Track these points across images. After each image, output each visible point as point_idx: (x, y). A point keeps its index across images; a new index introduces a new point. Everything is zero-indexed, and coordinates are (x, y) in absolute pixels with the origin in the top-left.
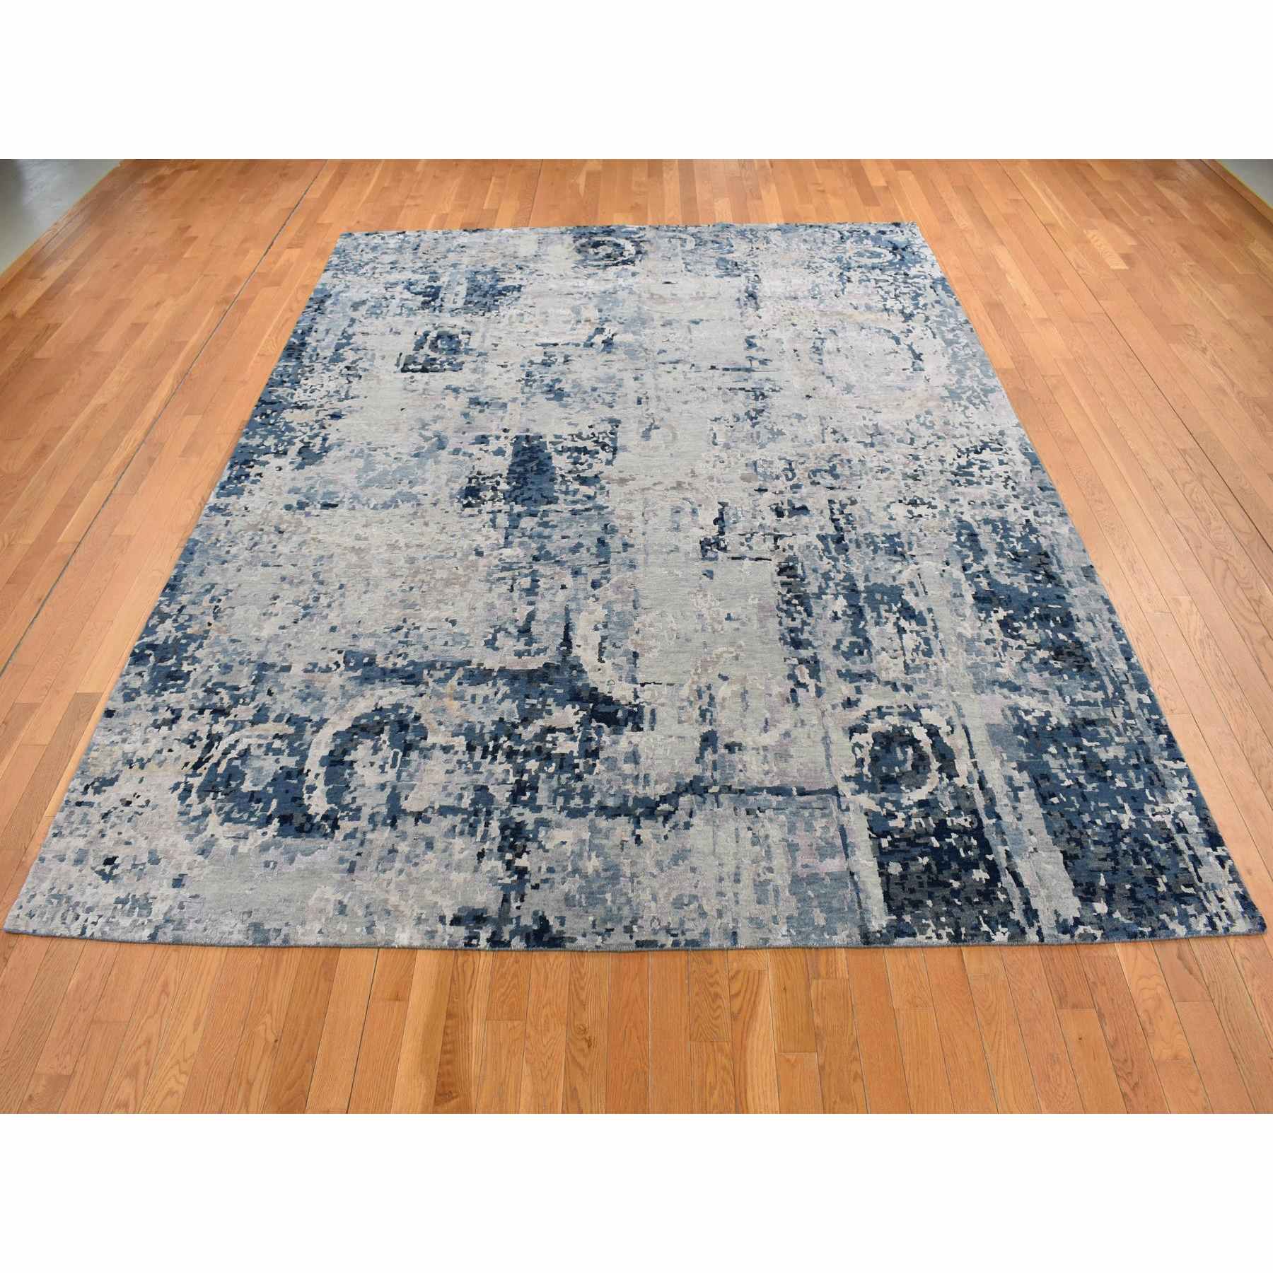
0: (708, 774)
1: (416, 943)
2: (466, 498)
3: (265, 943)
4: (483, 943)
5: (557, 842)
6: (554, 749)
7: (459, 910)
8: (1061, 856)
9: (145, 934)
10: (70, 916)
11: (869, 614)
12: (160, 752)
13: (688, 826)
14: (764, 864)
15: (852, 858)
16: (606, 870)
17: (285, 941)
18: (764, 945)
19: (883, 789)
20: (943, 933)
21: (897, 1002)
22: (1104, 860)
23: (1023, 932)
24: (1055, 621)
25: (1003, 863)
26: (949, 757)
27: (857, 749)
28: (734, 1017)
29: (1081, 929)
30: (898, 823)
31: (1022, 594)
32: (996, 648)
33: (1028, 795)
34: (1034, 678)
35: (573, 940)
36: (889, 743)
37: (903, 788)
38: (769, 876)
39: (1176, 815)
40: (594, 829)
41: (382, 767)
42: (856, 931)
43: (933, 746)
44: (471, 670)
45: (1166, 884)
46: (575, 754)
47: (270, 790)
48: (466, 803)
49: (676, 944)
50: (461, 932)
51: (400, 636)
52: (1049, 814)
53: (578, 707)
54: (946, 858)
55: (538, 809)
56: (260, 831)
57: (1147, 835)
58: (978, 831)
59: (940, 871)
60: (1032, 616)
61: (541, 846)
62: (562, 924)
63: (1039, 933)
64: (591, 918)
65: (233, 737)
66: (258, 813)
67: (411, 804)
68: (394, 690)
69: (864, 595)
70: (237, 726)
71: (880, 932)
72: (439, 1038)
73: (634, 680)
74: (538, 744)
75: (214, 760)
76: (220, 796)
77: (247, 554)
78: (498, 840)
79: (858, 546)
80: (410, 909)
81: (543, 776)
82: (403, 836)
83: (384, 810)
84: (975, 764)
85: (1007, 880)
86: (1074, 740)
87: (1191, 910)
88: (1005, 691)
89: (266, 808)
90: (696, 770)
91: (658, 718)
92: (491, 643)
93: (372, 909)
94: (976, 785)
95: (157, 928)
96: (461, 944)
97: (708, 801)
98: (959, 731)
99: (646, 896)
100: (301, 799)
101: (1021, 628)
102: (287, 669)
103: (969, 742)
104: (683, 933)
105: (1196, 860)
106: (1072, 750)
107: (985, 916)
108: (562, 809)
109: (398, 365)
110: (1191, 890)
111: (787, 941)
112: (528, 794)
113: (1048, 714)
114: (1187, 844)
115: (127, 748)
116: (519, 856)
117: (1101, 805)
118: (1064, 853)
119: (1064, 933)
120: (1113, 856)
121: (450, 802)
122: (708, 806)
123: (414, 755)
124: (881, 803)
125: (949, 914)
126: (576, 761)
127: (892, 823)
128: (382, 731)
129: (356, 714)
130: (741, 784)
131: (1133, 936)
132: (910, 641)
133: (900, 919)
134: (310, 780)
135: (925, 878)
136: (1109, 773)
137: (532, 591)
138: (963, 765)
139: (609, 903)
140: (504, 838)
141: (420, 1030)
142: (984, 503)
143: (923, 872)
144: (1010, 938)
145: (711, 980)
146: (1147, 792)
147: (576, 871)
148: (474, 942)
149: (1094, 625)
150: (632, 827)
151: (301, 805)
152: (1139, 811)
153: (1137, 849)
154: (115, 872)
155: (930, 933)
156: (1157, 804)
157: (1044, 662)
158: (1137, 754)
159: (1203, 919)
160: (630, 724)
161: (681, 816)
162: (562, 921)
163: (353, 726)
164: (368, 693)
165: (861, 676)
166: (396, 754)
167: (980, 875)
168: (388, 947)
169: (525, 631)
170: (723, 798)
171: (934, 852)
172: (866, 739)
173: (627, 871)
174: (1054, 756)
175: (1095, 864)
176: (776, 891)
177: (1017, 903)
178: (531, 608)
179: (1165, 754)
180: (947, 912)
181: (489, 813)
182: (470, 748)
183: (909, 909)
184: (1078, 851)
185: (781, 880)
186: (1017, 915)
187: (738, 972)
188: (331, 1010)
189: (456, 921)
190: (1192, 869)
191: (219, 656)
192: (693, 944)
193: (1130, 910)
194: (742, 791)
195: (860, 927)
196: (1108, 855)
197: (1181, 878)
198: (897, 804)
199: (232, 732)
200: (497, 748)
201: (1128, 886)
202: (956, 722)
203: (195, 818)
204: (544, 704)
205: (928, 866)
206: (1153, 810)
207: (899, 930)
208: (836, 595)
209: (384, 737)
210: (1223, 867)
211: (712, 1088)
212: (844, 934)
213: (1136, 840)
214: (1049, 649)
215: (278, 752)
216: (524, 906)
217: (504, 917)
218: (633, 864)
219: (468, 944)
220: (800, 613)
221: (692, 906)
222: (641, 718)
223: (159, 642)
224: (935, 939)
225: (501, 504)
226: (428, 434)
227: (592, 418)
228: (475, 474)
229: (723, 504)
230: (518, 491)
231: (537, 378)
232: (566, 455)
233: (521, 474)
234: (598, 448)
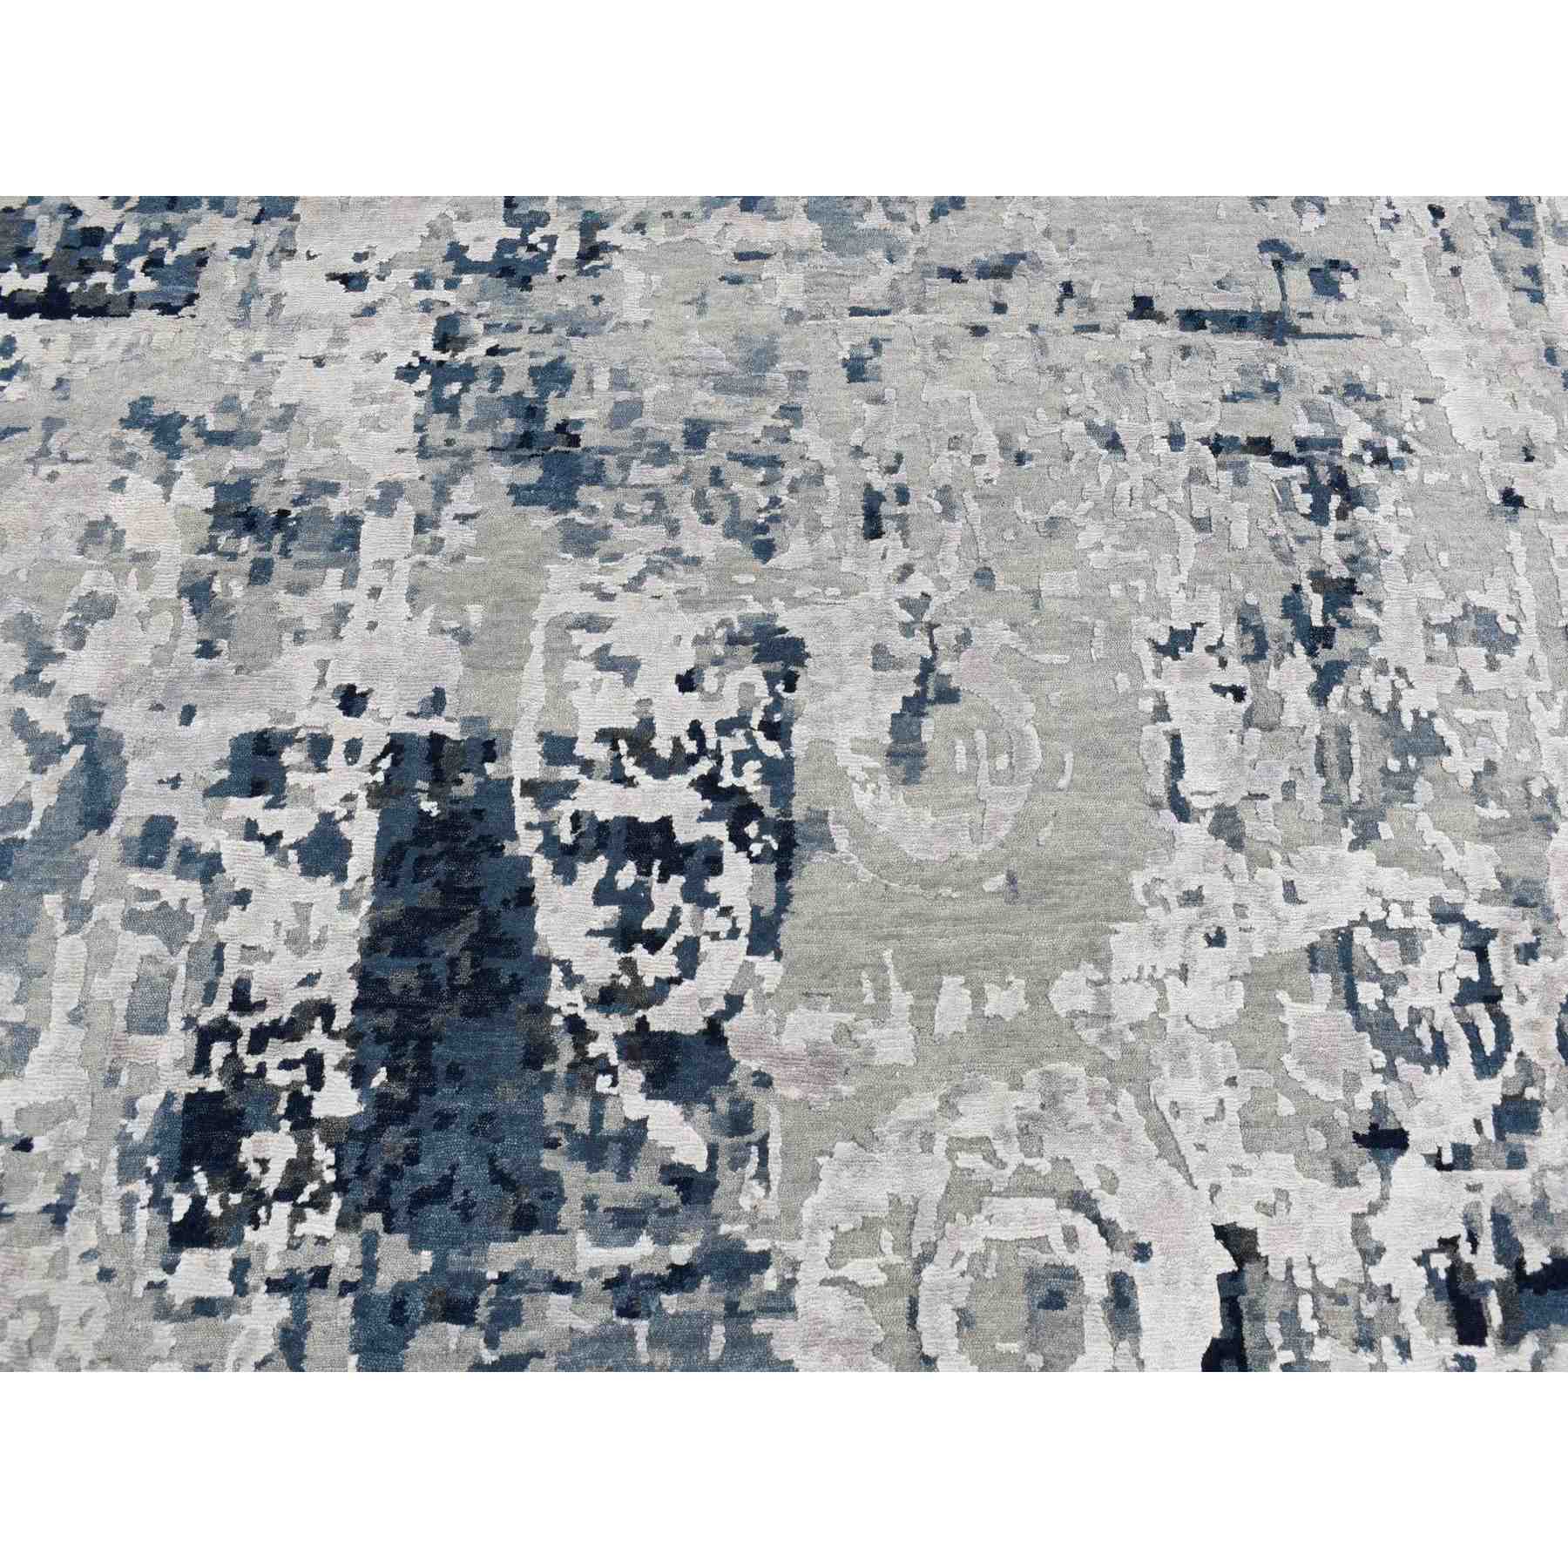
225: (320, 1224)
226: (50, 718)
227: (692, 624)
228: (221, 1007)
229: (1235, 1239)
230: (394, 1139)
231: (475, 353)
232: (592, 872)
233: (409, 1009)
234: (719, 830)
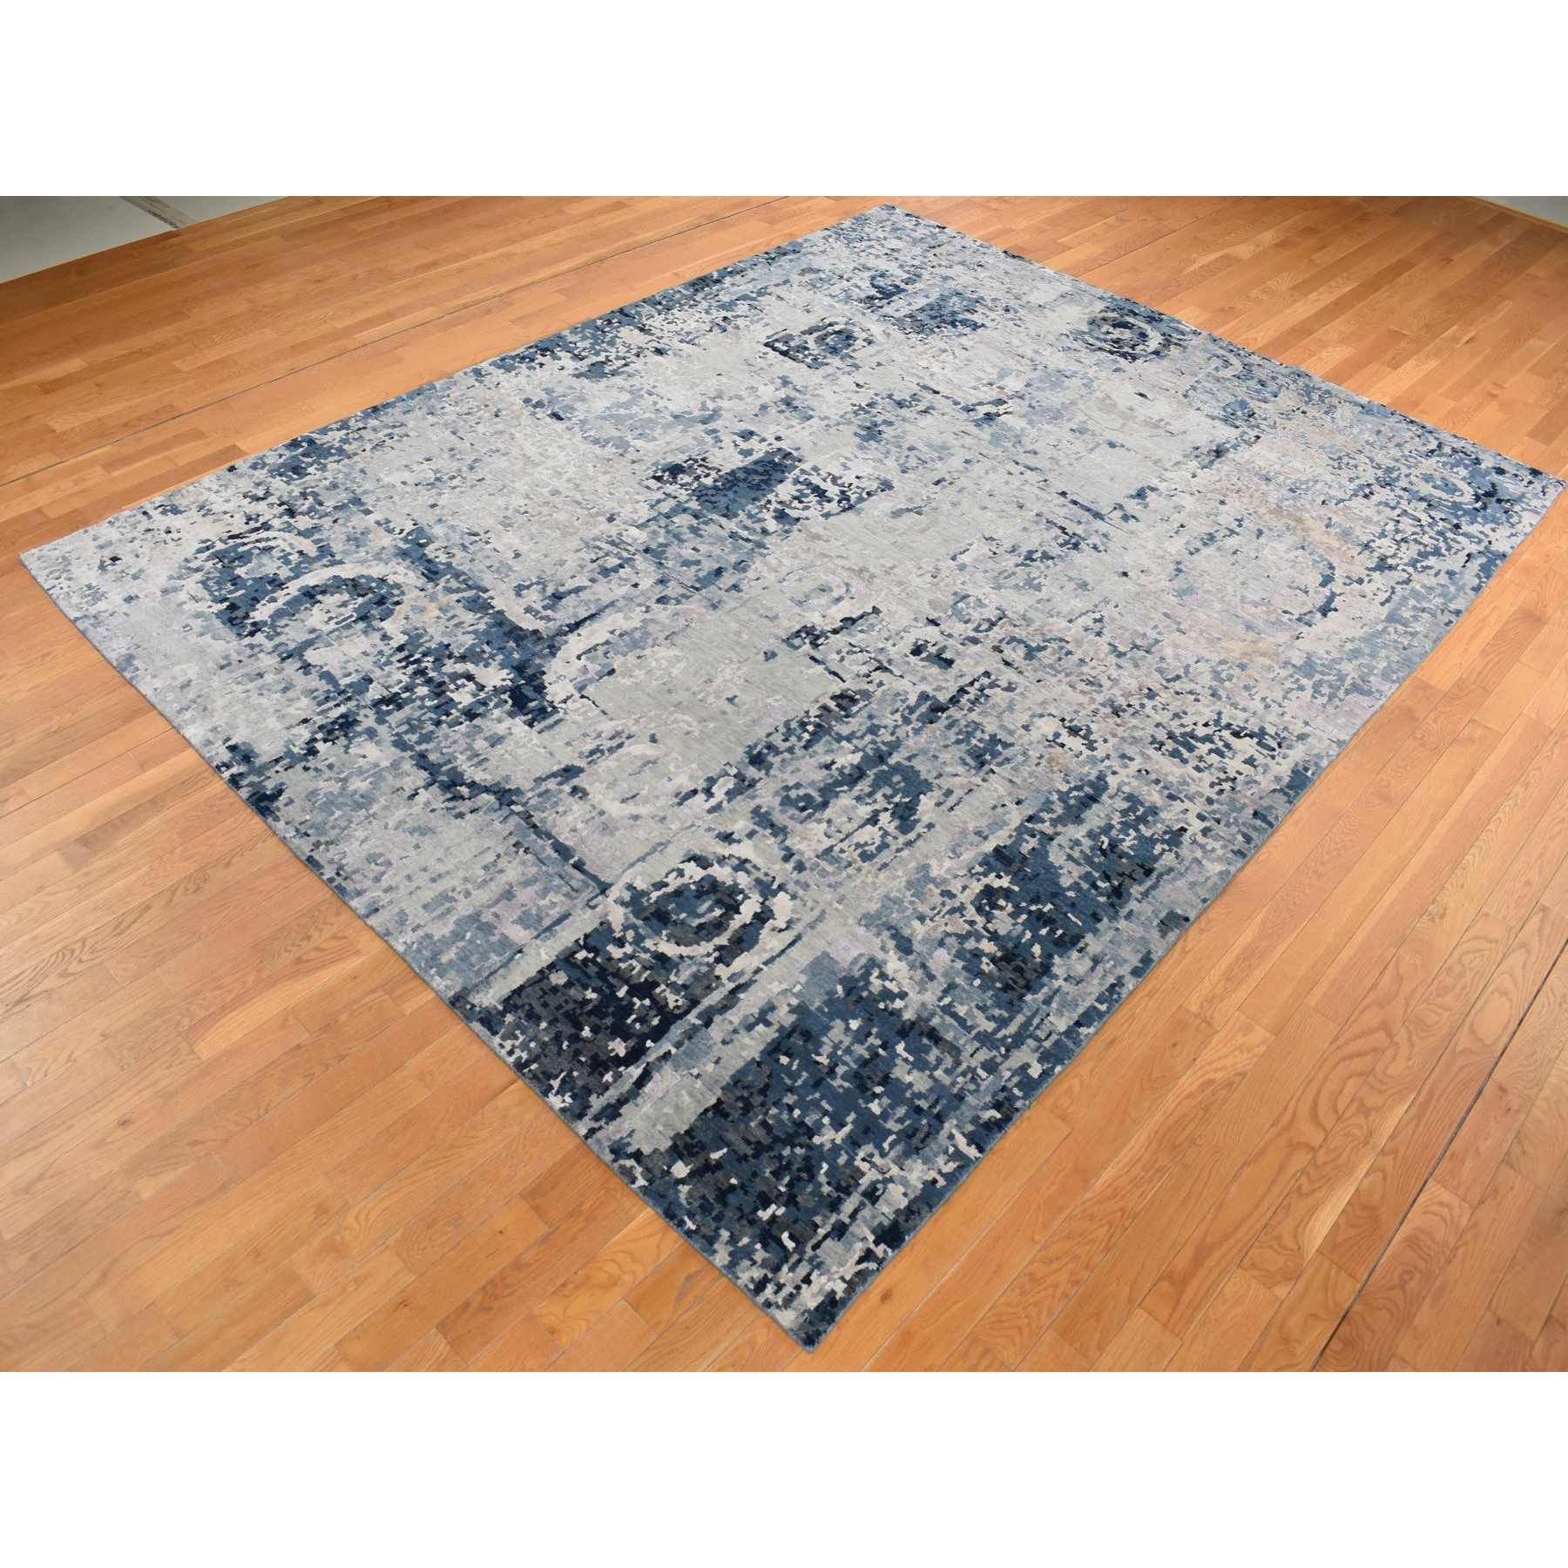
0: (530, 795)
1: (193, 741)
2: (664, 471)
3: (120, 670)
4: (227, 774)
5: (362, 752)
6: (452, 691)
7: (244, 743)
8: (713, 1101)
9: (73, 614)
10: (57, 574)
11: (863, 786)
12: (225, 513)
13: (461, 815)
14: (469, 886)
15: (538, 942)
16: (362, 796)
17: (132, 678)
18: (384, 936)
19: (645, 919)
20: (518, 1053)
21: (413, 1063)
22: (748, 1143)
23: (580, 1116)
24: (1052, 931)
25: (651, 1057)
26: (744, 945)
27: (675, 874)
28: (299, 961)
29: (630, 1163)
30: (616, 952)
31: (1057, 884)
32: (943, 904)
33: (765, 1034)
34: (941, 959)
35: (277, 819)
36: (708, 892)
37: (664, 932)
38: (461, 897)
39: (886, 1181)
40: (395, 765)
41: (331, 618)
42: (458, 988)
43: (744, 926)
44: (479, 597)
45: (774, 1217)
46: (460, 706)
47: (250, 582)
48: (344, 682)
49: (331, 880)
50: (226, 756)
51: (468, 540)
52: (759, 1064)
53: (512, 676)
54: (611, 1009)
55: (381, 721)
56: (210, 603)
57: (825, 1166)
58: (670, 1018)
59: (590, 1013)
60: (1033, 908)
61: (347, 747)
62: (286, 805)
63: (592, 1132)
64: (308, 817)
65: (276, 534)
66: (223, 592)
67: (311, 656)
68: (411, 574)
69: (885, 768)
70: (288, 528)
71: (473, 1006)
72: (129, 807)
73: (581, 689)
74: (446, 679)
75: (245, 540)
76: (219, 566)
77: (454, 417)
78: (329, 720)
79: (949, 727)
80: (219, 719)
81: (418, 703)
82: (279, 671)
83: (292, 646)
84: (758, 971)
85: (635, 1071)
86: (891, 1035)
87: (760, 1254)
88: (891, 944)
89: (230, 592)
90: (526, 785)
91: (557, 728)
92: (519, 590)
93: (199, 700)
94: (731, 986)
95: (86, 616)
96: (215, 764)
97: (499, 813)
98: (788, 937)
99: (360, 834)
100: (258, 602)
101: (1002, 908)
102: (367, 512)
103: (783, 951)
104: (345, 879)
105: (840, 1231)
106: (874, 1041)
107: (569, 1074)
108: (397, 734)
109: (768, 337)
110: (790, 1245)
111: (401, 948)
112: (391, 707)
113: (903, 995)
114: (856, 1212)
115: (213, 498)
116: (325, 741)
117: (825, 1104)
118: (719, 1101)
119: (612, 1151)
120: (760, 1149)
121: (337, 673)
122: (494, 816)
123: (361, 625)
124: (625, 928)
125: (544, 1045)
126: (453, 711)
127: (611, 948)
128: (363, 596)
129: (365, 572)
130: (543, 821)
131: (670, 1214)
132: (870, 834)
133: (503, 1014)
134: (279, 594)
135: (571, 1006)
136: (879, 1090)
137: (605, 572)
138: (745, 962)
139: (332, 818)
140: (334, 723)
141: (126, 795)
142: (1157, 782)
143: (576, 1002)
144: (563, 1110)
145: (320, 926)
146: (891, 1138)
147: (345, 780)
148: (223, 769)
149: (1093, 969)
150: (423, 783)
151: (253, 606)
152: (853, 1143)
153: (795, 1167)
154: (110, 568)
155: (508, 1044)
156: (883, 1155)
157: (977, 954)
158: (937, 1102)
159: (757, 1273)
160: (530, 716)
161: (464, 806)
162: (291, 801)
163: (353, 580)
164: (393, 563)
165: (772, 825)
166: (351, 616)
167: (619, 1047)
168: (177, 729)
169: (557, 597)
170: (515, 820)
171: (608, 997)
172: (694, 872)
173: (375, 808)
174: (848, 1029)
175: (731, 1136)
176: (449, 911)
177: (612, 1095)
178: (588, 583)
179: (970, 1128)
180: (544, 1043)
181: (349, 699)
182: (401, 648)
183: (521, 1013)
184: (736, 1115)
185: (463, 908)
186: (596, 1103)
187: (345, 937)
188: (101, 740)
189: (233, 748)
190: (822, 1232)
191: (340, 476)
192: (341, 890)
193: (704, 1197)
194: (535, 826)
195: (465, 989)
196: (758, 1143)
197: (798, 1227)
198: (639, 940)
199: (282, 530)
200: (417, 661)
201: (734, 1181)
202: (797, 928)
203: (189, 568)
204: (492, 657)
205: (587, 1002)
206: (871, 1155)
207: (490, 1021)
208: (857, 750)
209: (360, 600)
210: (860, 1261)
211: (218, 987)
212: (448, 984)
213: (806, 1158)
214: (1002, 948)
215: (287, 562)
216: (283, 774)
217: (260, 771)
218: (386, 808)
219: (218, 767)
220: (800, 738)
221: (378, 868)
222: (544, 718)
223: (318, 442)
224: (503, 1052)
225: (685, 493)
226: (711, 405)
227: (871, 471)
228: (699, 458)
229: (876, 610)
230: (713, 492)
231: (874, 411)
232: (799, 487)
233: (737, 480)
234: (837, 498)
